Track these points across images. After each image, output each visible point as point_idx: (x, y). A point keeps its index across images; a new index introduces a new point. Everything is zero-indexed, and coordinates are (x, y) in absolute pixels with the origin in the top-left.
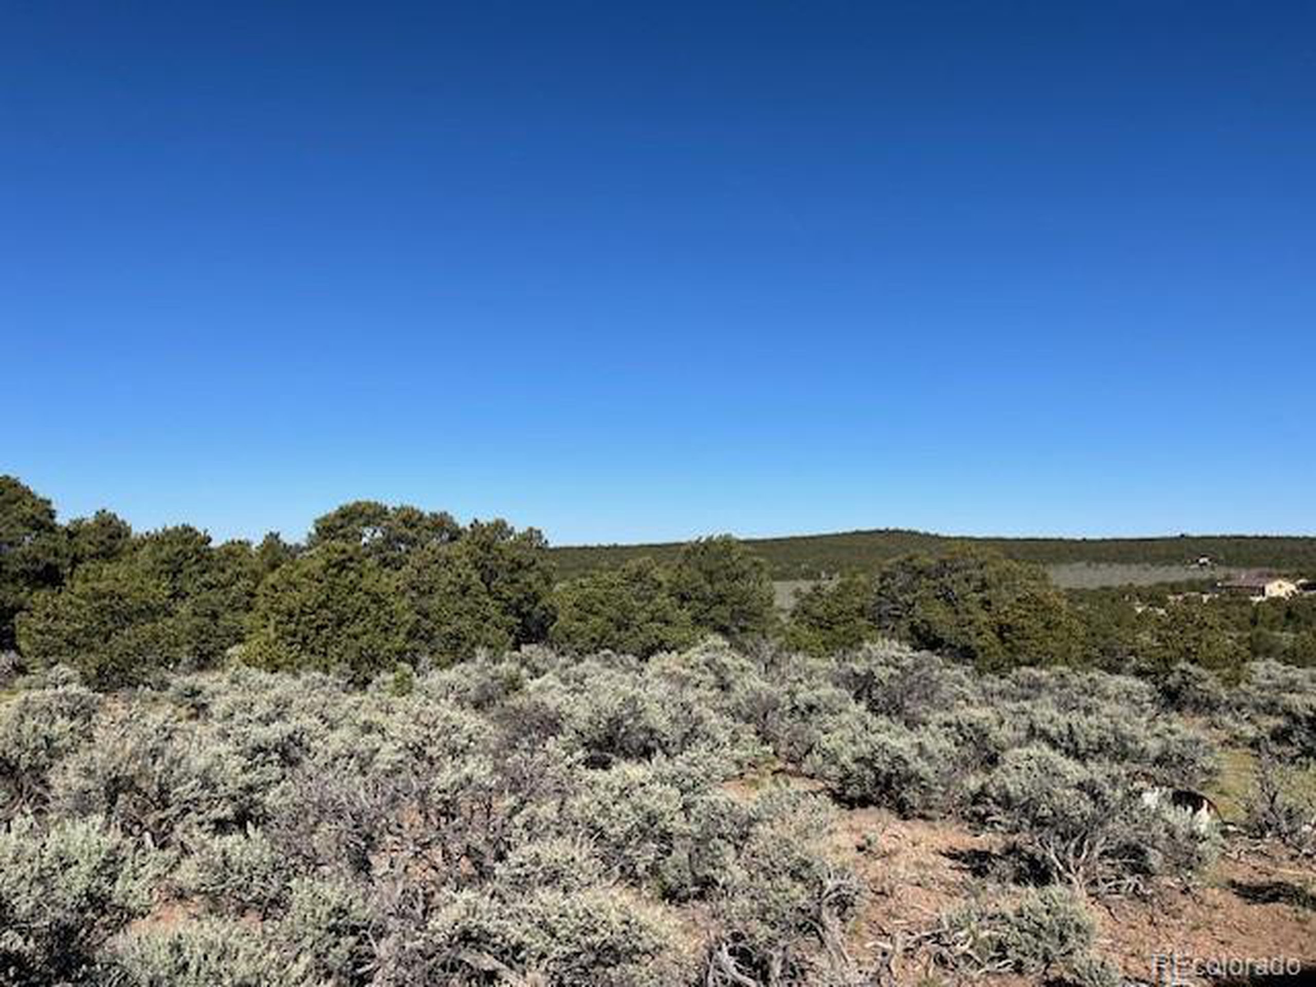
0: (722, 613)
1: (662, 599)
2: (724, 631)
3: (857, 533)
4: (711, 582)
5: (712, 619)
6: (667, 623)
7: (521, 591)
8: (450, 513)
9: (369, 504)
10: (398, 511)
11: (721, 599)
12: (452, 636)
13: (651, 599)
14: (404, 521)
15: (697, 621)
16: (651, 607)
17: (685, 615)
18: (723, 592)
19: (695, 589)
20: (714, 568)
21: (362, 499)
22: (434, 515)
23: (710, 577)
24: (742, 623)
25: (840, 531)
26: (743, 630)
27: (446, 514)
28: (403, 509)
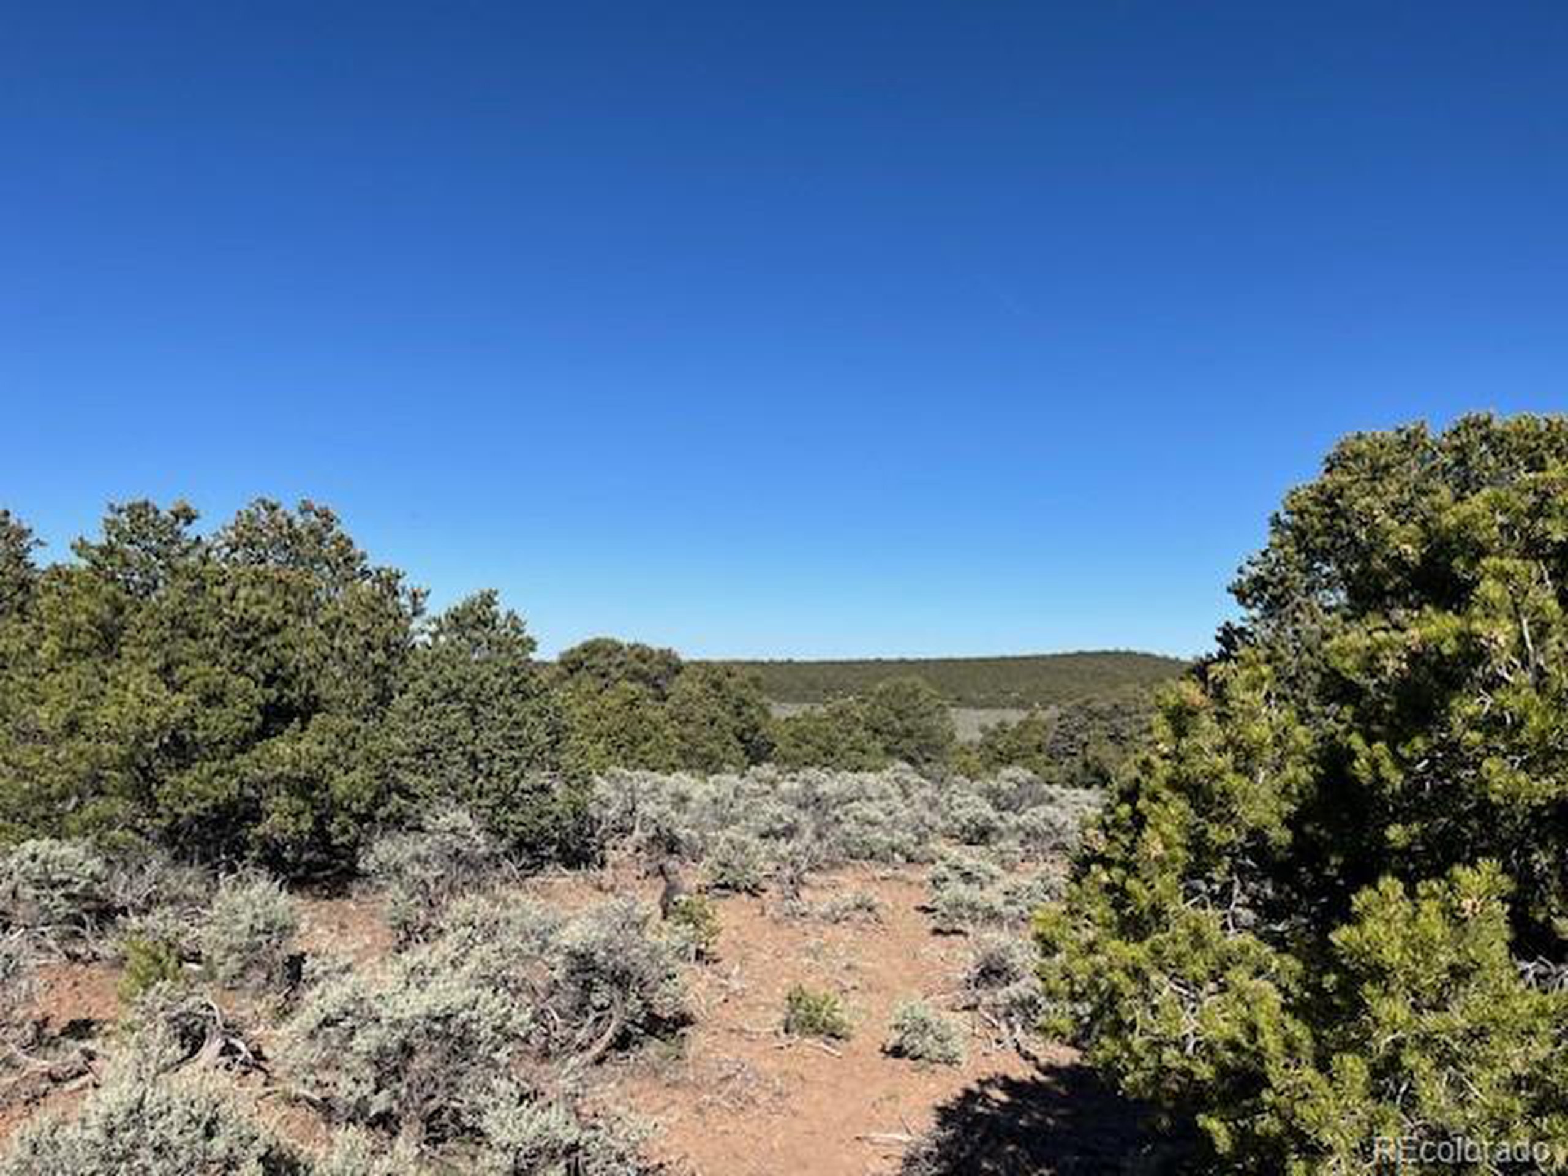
0: (908, 745)
1: (859, 732)
2: (910, 760)
3: (1081, 654)
4: (901, 719)
5: (901, 751)
6: (864, 752)
7: (744, 721)
8: (675, 649)
9: (607, 641)
10: (632, 648)
11: (909, 734)
12: (705, 755)
13: (849, 733)
14: (638, 656)
15: (888, 751)
16: (851, 739)
17: (879, 745)
18: (911, 727)
19: (886, 725)
20: (902, 707)
21: (601, 635)
22: (661, 652)
23: (900, 715)
24: (927, 755)
25: (1060, 651)
26: (928, 760)
27: (670, 651)
28: (637, 645)
